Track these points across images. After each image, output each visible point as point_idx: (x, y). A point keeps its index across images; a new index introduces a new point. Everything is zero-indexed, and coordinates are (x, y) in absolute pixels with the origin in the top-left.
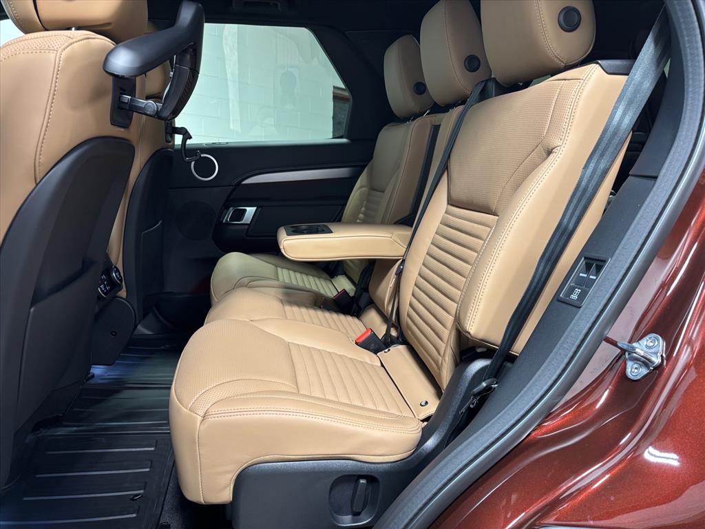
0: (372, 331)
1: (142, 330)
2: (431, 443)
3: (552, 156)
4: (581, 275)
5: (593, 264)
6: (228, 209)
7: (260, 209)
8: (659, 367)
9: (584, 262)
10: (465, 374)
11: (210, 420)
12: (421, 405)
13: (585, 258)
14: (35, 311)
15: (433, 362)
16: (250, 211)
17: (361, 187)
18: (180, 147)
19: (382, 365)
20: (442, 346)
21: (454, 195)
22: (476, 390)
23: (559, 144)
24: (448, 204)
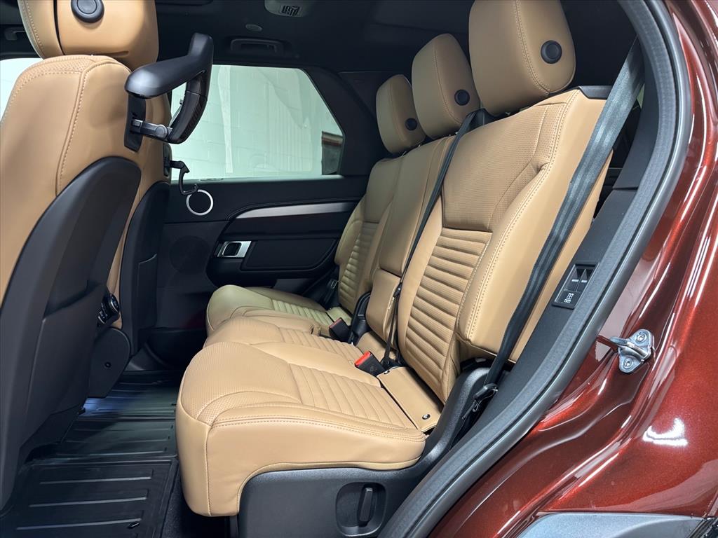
0: (371, 353)
1: (133, 367)
2: (435, 452)
3: (541, 172)
4: (573, 281)
5: (584, 270)
6: (223, 243)
7: (254, 243)
8: (650, 360)
9: (576, 269)
10: (466, 382)
11: (219, 428)
12: (424, 418)
13: (576, 265)
14: (46, 321)
15: (433, 378)
16: (245, 245)
17: (355, 220)
18: (178, 183)
19: (383, 386)
20: (442, 359)
21: (450, 217)
22: (478, 394)
23: (547, 161)
24: (443, 227)
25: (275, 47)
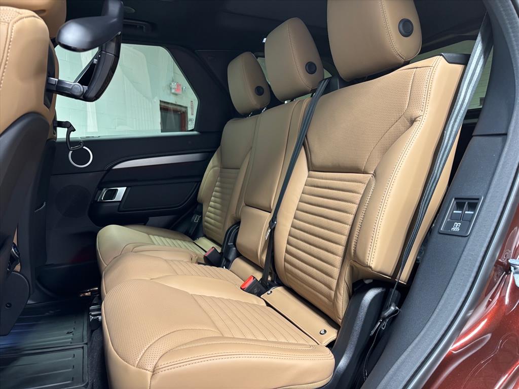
0: (254, 278)
3: (416, 124)
4: (454, 212)
5: (465, 203)
6: (102, 190)
7: (130, 188)
9: (455, 202)
11: (161, 374)
12: (321, 333)
13: (455, 199)
17: (214, 167)
20: (333, 282)
22: (386, 314)
23: (421, 114)
24: (309, 170)
25: (144, 27)
